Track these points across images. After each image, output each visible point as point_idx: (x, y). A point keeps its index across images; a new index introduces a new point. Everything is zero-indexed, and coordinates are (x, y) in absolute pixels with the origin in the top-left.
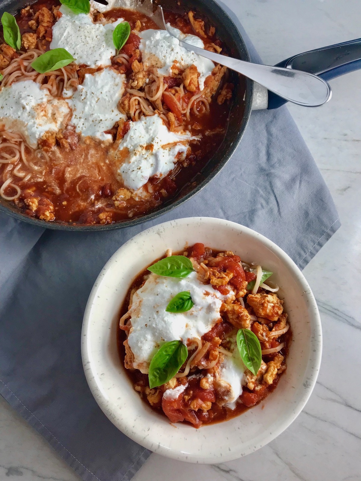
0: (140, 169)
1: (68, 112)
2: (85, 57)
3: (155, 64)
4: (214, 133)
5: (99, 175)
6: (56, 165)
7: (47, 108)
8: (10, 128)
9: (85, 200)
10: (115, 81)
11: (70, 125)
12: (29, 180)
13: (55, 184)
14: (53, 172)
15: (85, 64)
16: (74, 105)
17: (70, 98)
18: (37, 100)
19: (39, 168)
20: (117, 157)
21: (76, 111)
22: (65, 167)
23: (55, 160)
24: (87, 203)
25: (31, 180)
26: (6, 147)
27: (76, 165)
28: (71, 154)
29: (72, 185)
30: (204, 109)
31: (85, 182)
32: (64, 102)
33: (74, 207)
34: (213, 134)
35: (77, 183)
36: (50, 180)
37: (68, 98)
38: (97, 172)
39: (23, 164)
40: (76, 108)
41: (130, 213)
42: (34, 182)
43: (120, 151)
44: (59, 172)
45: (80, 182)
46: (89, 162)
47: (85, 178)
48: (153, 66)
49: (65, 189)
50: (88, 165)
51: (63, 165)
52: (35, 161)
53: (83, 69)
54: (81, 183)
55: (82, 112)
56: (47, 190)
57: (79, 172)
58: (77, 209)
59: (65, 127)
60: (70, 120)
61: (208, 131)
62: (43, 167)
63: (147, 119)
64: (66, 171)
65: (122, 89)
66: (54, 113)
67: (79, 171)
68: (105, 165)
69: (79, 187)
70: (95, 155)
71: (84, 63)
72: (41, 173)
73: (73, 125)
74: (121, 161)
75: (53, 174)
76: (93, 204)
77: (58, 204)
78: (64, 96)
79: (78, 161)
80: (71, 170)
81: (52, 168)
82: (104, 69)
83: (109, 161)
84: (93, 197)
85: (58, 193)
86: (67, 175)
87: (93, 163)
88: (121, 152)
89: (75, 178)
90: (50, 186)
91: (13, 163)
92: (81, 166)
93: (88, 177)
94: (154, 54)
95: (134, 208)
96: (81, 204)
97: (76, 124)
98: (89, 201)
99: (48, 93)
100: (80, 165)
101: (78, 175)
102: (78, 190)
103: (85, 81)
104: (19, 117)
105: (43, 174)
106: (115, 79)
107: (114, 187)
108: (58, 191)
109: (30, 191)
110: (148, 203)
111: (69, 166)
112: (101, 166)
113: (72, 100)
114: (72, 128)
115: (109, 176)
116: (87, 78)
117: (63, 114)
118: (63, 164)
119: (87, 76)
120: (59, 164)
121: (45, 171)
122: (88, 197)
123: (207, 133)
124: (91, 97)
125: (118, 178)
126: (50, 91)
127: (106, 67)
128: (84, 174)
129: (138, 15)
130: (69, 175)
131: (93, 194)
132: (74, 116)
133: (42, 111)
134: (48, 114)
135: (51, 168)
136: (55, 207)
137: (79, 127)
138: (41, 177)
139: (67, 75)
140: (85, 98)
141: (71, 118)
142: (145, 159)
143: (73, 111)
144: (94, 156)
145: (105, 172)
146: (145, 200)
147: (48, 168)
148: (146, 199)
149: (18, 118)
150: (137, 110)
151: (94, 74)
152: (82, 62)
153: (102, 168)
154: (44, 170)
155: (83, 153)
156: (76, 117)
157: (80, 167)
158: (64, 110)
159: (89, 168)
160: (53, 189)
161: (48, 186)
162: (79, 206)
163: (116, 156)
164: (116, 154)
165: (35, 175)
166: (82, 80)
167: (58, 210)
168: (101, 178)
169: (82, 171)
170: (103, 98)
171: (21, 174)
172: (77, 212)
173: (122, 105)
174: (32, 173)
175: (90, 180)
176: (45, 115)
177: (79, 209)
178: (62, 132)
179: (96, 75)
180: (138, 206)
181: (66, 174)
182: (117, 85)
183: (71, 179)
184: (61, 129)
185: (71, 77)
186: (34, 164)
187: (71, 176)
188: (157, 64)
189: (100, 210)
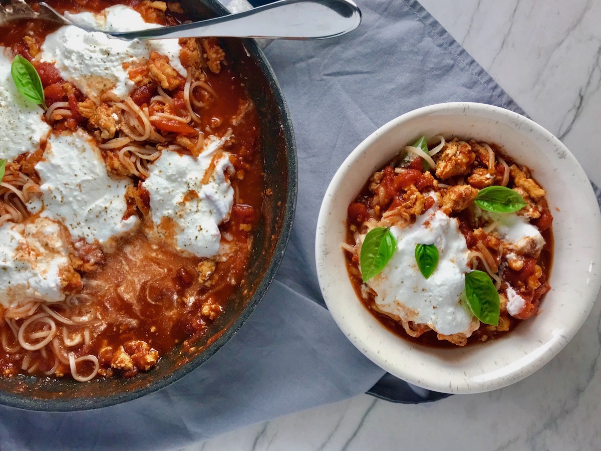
0: (201, 229)
1: (59, 228)
2: (11, 145)
3: (103, 86)
4: (241, 116)
5: (161, 268)
6: (104, 296)
7: (30, 245)
8: (11, 302)
9: (170, 307)
10: (76, 146)
11: (76, 242)
12: (92, 338)
13: (123, 318)
14: (108, 306)
15: (20, 154)
16: (57, 214)
17: (43, 209)
18: (10, 246)
19: (89, 315)
20: (161, 235)
21: (65, 220)
22: (116, 290)
23: (98, 292)
24: (177, 308)
25: (93, 336)
26: (29, 326)
27: (125, 278)
28: (109, 270)
29: (141, 303)
30: (206, 93)
31: (152, 288)
32: (42, 221)
33: (167, 324)
34: (243, 118)
35: (145, 296)
36: (114, 318)
37: (41, 211)
38: (157, 267)
39: (68, 326)
40: (62, 216)
41: (230, 280)
42: (98, 335)
43: (159, 225)
44: (115, 302)
45: (147, 292)
46: (136, 264)
47: (148, 283)
48: (103, 92)
49: (139, 314)
50: (139, 267)
51: (112, 290)
52: (77, 312)
53: (23, 162)
54: (149, 292)
55: (74, 216)
56: (121, 331)
57: (136, 283)
58: (171, 324)
59: (72, 249)
60: (69, 235)
61: (234, 119)
62: (92, 312)
63: (157, 164)
64: (120, 293)
65: (94, 150)
66: (44, 243)
67: (134, 282)
68: (158, 252)
69: (150, 298)
70: (134, 250)
71: (18, 154)
72: (96, 318)
73: (78, 238)
74: (171, 235)
75: (111, 309)
76: (183, 304)
77: (147, 335)
78: (34, 212)
79: (123, 272)
80: (125, 288)
81: (103, 303)
82: (49, 141)
83: (156, 245)
84: (175, 297)
85: (135, 324)
86: (127, 297)
87: (142, 261)
88: (161, 226)
89: (137, 294)
90: (121, 324)
91: (55, 336)
92: (131, 274)
93: (150, 280)
94: (89, 75)
95: (229, 271)
96: (171, 315)
97: (81, 235)
98: (175, 304)
99: (12, 224)
100: (129, 274)
101: (138, 287)
102: (154, 303)
103: (41, 175)
104: (9, 283)
105: (100, 318)
106: (73, 144)
107: (190, 268)
108: (134, 323)
109: (105, 348)
110: (239, 253)
111: (118, 286)
112: (155, 258)
113: (49, 210)
114: (82, 243)
115: (173, 260)
116: (42, 170)
117: (55, 235)
118: (111, 288)
119: (38, 166)
120: (106, 293)
121: (98, 313)
122: (171, 301)
123: (234, 122)
124: (68, 190)
125: (184, 255)
126: (12, 220)
127: (49, 136)
128: (143, 281)
129: (15, 26)
130: (128, 294)
131: (173, 294)
132: (70, 228)
133: (29, 253)
134: (38, 250)
135: (101, 304)
136: (147, 341)
137: (88, 236)
138: (100, 323)
139: (13, 185)
140: (62, 198)
141: (69, 232)
142: (197, 212)
143: (63, 223)
144: (135, 253)
145: (165, 259)
146: (233, 252)
147: (98, 307)
148: (233, 250)
149: (10, 285)
150: (135, 164)
151: (44, 157)
152: (15, 155)
153: (158, 259)
154: (96, 313)
155: (121, 258)
156: (73, 226)
157: (131, 276)
158: (51, 229)
159: (143, 270)
160: (126, 324)
161: (118, 327)
162: (170, 318)
163: (159, 235)
164: (158, 233)
165: (91, 327)
166: (36, 177)
167: (152, 341)
168: (167, 269)
169: (138, 278)
170: (83, 181)
171: (77, 339)
172: (174, 326)
173: (115, 172)
174: (88, 327)
175: (156, 281)
176: (38, 255)
177: (173, 321)
178: (74, 256)
179: (47, 158)
180: (232, 266)
181: (125, 297)
182: (84, 150)
183: (134, 297)
184: (70, 254)
185: (20, 184)
186: (78, 316)
187: (131, 294)
188: (105, 85)
189: (198, 305)
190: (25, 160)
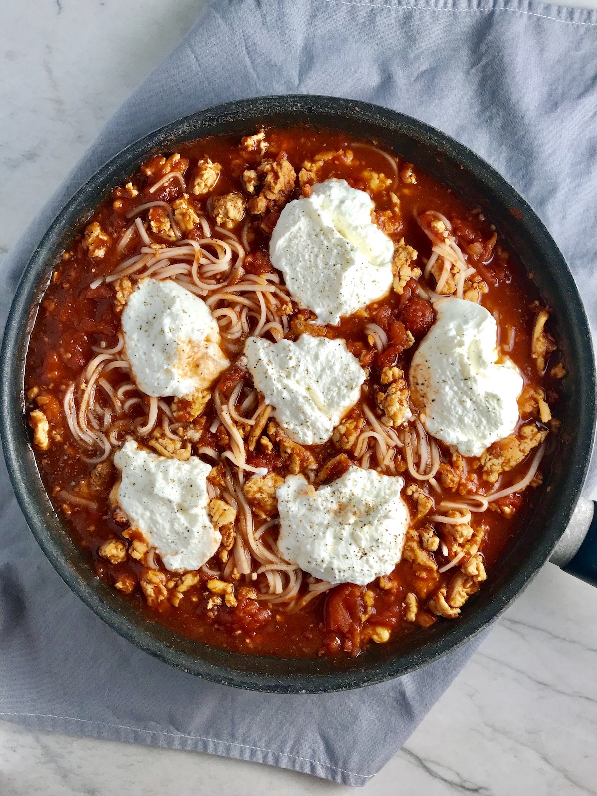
190: (306, 320)
